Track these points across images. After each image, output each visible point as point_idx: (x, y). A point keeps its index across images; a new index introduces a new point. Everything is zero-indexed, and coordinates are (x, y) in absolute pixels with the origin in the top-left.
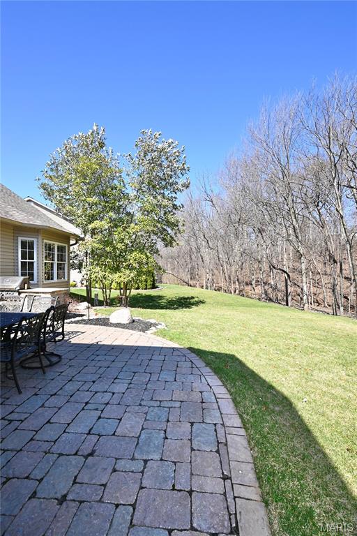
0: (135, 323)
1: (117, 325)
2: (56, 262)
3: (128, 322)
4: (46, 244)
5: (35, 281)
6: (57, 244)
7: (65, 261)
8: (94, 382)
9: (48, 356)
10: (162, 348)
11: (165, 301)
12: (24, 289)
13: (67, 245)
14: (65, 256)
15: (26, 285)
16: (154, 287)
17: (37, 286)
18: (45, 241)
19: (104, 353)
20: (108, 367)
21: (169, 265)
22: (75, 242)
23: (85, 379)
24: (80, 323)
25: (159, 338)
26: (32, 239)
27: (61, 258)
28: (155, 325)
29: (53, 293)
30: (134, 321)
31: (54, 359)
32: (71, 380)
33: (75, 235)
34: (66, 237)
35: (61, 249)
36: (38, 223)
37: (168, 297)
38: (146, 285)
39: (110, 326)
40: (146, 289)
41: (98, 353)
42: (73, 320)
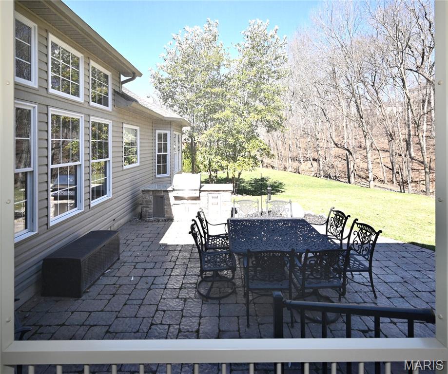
2: (177, 153)
5: (168, 174)
13: (180, 134)
17: (170, 178)
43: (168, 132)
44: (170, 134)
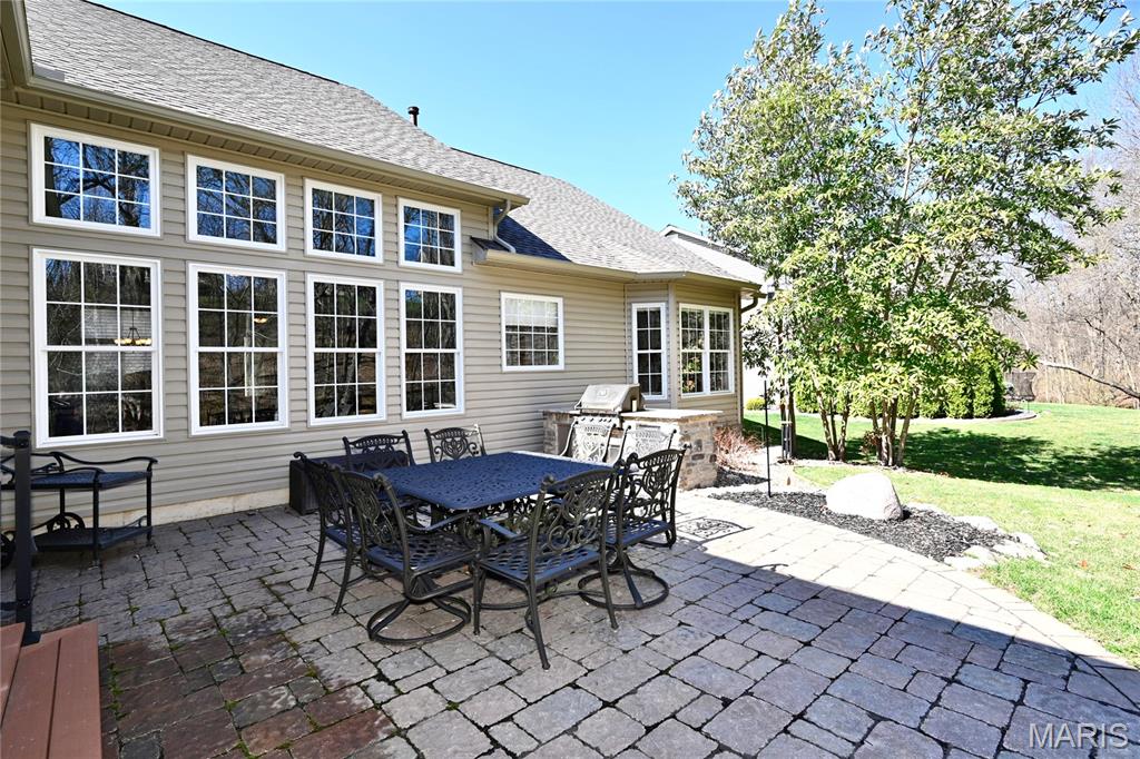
0: (910, 523)
1: (847, 521)
2: (706, 352)
3: (885, 516)
4: (684, 314)
5: (664, 396)
6: (707, 310)
7: (727, 347)
8: (726, 702)
9: (636, 579)
10: (1012, 640)
11: (1045, 456)
12: (631, 411)
13: (731, 311)
14: (727, 335)
15: (635, 402)
16: (998, 410)
17: (667, 404)
18: (682, 306)
19: (785, 604)
20: (785, 662)
21: (1061, 343)
22: (751, 302)
23: (703, 681)
24: (746, 501)
25: (999, 595)
26: (656, 305)
27: (718, 342)
28: (989, 539)
29: (683, 420)
30: (906, 515)
31: (649, 592)
32: (665, 672)
33: (750, 285)
34: (729, 292)
35: (718, 321)
36: (669, 267)
37: (1058, 446)
38: (970, 406)
39: (826, 521)
40: (969, 416)
41: (766, 601)
42: (732, 489)
43: (662, 306)
44: (667, 308)
